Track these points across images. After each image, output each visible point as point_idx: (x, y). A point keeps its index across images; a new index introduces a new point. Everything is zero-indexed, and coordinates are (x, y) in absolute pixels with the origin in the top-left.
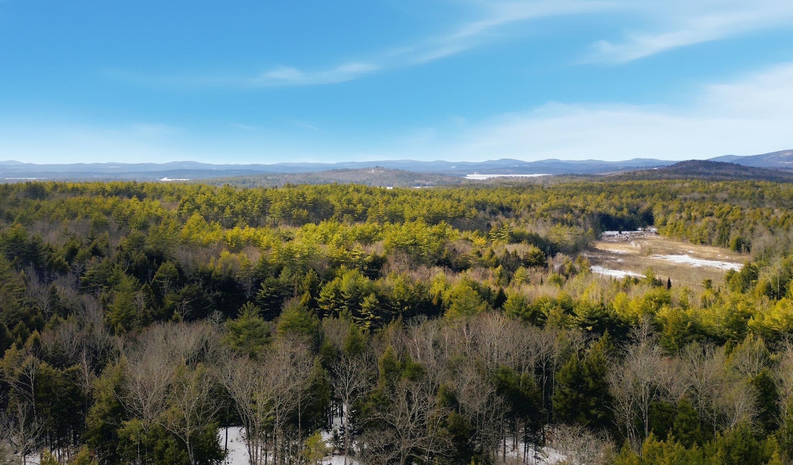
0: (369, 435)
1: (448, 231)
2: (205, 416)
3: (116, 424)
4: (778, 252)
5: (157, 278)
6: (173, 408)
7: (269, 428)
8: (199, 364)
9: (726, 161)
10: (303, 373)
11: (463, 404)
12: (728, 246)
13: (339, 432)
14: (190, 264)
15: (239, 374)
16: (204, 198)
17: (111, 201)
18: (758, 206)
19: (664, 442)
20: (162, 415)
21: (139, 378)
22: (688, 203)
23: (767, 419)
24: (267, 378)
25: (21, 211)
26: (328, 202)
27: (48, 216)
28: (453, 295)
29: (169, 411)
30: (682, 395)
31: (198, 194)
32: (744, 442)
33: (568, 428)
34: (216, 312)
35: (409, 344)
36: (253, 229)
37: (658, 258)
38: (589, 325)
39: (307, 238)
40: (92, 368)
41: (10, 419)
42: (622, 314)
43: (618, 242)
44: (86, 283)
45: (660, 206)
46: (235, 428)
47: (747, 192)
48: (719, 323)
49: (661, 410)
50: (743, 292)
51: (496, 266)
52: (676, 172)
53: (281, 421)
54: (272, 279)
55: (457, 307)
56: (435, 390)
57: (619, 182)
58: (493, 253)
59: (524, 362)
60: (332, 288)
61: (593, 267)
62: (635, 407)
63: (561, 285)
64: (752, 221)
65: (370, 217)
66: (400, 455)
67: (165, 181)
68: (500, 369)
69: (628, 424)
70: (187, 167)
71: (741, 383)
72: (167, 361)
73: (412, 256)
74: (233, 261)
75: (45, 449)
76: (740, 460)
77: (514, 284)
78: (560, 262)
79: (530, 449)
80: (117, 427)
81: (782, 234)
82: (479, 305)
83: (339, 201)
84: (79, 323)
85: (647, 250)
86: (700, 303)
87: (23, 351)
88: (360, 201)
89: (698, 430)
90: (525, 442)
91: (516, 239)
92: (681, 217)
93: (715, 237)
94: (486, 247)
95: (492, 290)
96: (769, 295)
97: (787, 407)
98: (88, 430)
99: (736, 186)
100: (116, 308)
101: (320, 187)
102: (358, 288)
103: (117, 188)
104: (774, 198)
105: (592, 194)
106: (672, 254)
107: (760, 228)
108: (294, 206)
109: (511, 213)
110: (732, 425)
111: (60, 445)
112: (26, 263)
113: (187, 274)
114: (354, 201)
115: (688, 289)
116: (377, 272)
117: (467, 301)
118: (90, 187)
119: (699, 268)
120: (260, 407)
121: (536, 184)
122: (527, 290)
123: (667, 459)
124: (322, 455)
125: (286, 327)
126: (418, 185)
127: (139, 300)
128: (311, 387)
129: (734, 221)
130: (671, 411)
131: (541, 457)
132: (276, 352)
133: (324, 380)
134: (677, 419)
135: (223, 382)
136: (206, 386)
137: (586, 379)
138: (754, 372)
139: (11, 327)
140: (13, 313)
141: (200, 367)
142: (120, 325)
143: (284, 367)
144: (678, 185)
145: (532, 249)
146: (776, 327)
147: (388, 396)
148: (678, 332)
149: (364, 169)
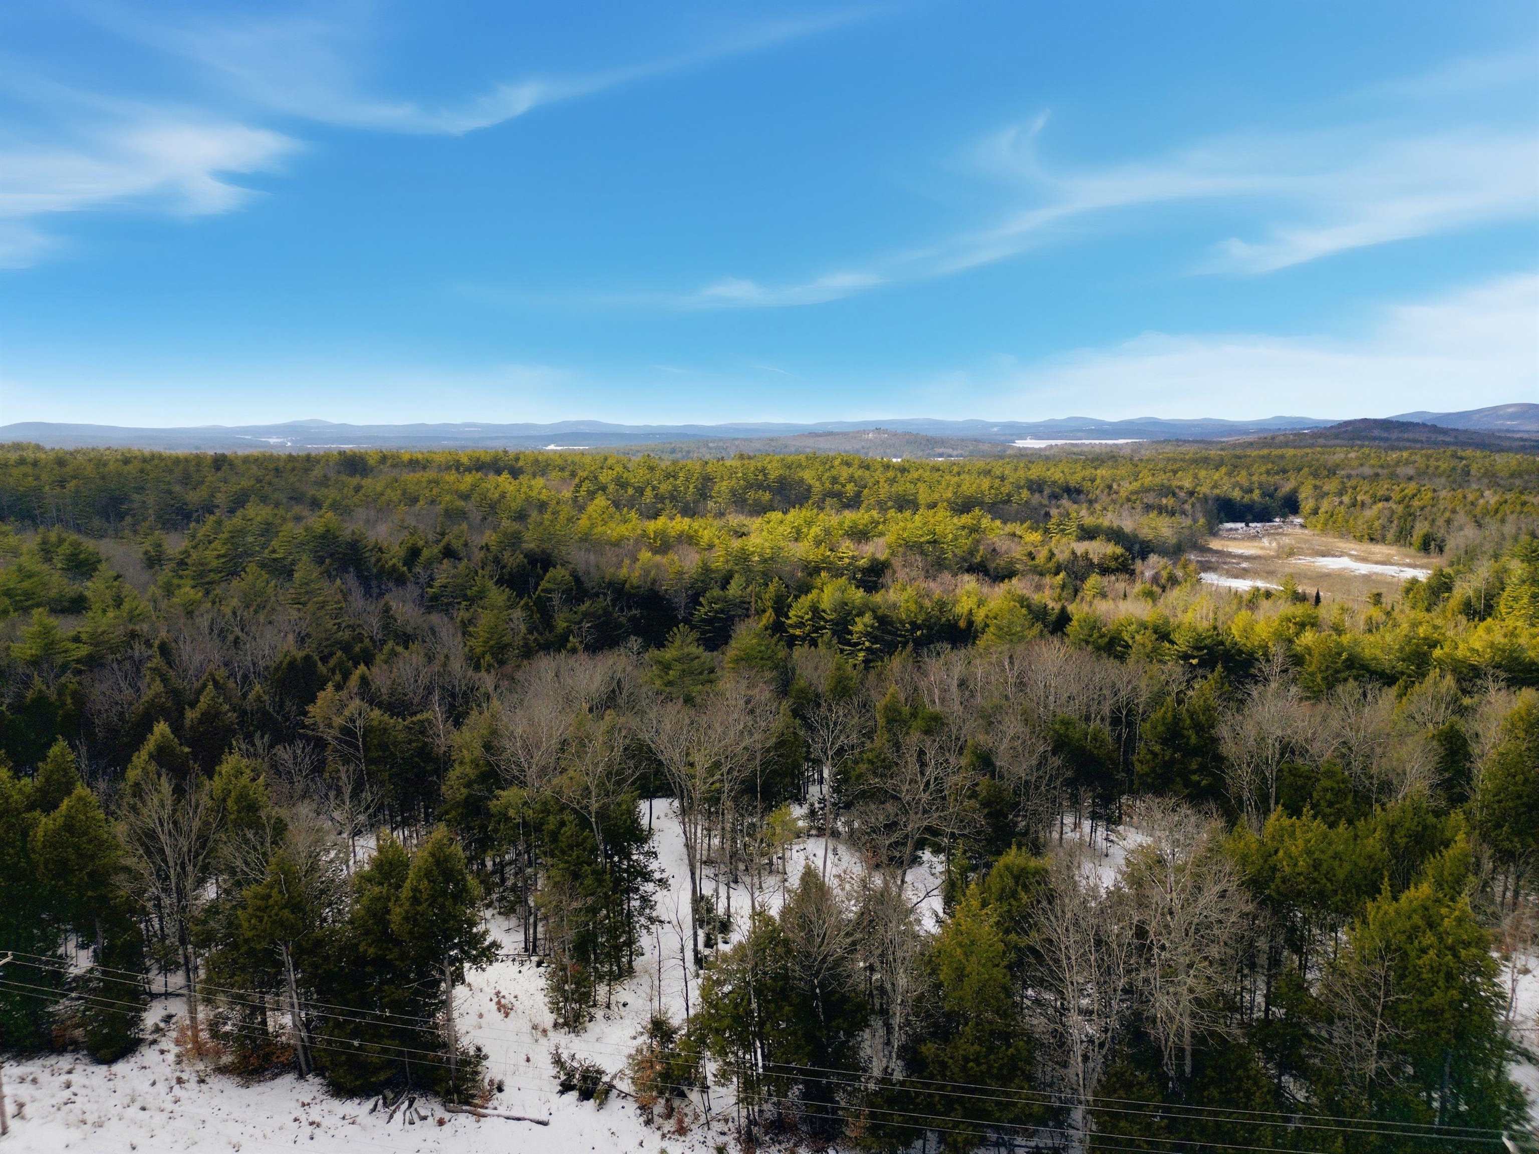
0: (862, 809)
1: (986, 522)
2: (618, 783)
3: (487, 794)
4: (1485, 553)
5: (543, 591)
6: (571, 773)
7: (714, 799)
8: (608, 712)
9: (1416, 420)
10: (764, 724)
11: (1001, 767)
12: (1411, 544)
13: (817, 805)
14: (593, 570)
15: (667, 726)
16: (612, 474)
17: (469, 479)
18: (1460, 486)
19: (1298, 818)
20: (555, 781)
21: (519, 731)
22: (1353, 482)
23: (1453, 787)
24: (710, 732)
25: (332, 494)
26: (802, 480)
27: (375, 501)
28: (991, 615)
29: (565, 776)
30: (1328, 755)
31: (602, 468)
32: (1416, 819)
33: (1157, 801)
34: (633, 638)
35: (923, 684)
36: (687, 520)
37: (1303, 562)
38: (1194, 657)
39: (770, 533)
40: (449, 717)
41: (330, 788)
42: (1244, 641)
43: (1243, 539)
44: (435, 598)
45: (1310, 487)
46: (664, 800)
47: (1443, 466)
48: (1389, 654)
49: (1295, 775)
50: (1428, 610)
51: (1057, 573)
52: (1337, 437)
53: (731, 791)
54: (716, 592)
55: (995, 632)
56: (961, 748)
57: (1249, 452)
58: (1052, 555)
59: (1094, 708)
60: (807, 604)
61: (1203, 575)
62: (1257, 771)
63: (1154, 601)
64: (1450, 508)
65: (866, 502)
66: (907, 836)
67: (555, 452)
68: (1058, 719)
69: (1246, 795)
70: (587, 430)
71: (1416, 738)
72: (560, 707)
73: (929, 558)
74: (658, 566)
75: (382, 828)
76: (1407, 843)
77: (1082, 599)
78: (1153, 568)
79: (1099, 829)
80: (488, 798)
81: (1494, 527)
82: (1030, 628)
83: (820, 479)
84: (426, 655)
85: (1287, 549)
86: (1362, 626)
87: (344, 694)
88: (851, 479)
89: (1348, 802)
90: (1092, 820)
91: (1088, 534)
92: (1341, 503)
93: (1392, 531)
94: (1043, 546)
95: (1050, 607)
96: (1467, 615)
97: (1483, 771)
98: (445, 802)
99: (1428, 457)
100: (482, 633)
101: (790, 459)
102: (846, 604)
103: (478, 459)
104: (1485, 475)
105: (1206, 469)
106: (1324, 556)
107: (1461, 518)
108: (750, 486)
109: (1082, 497)
110: (1400, 796)
111: (405, 823)
112: (343, 569)
113: (588, 584)
114: (842, 480)
115: (1346, 606)
116: (875, 582)
117: (1011, 623)
118: (438, 458)
119: (1364, 576)
120: (700, 770)
121: (1121, 454)
122: (1103, 607)
123: (1300, 842)
124: (791, 836)
125: (737, 660)
126: (941, 455)
127: (516, 622)
128: (776, 744)
129: (1422, 509)
130: (1311, 777)
131: (1115, 839)
132: (723, 694)
133: (795, 733)
134: (1318, 788)
135: (645, 736)
136: (620, 743)
137: (1186, 732)
138: (1438, 723)
139: (324, 659)
140: (327, 639)
141: (610, 716)
142: (488, 657)
143: (736, 716)
144: (1339, 456)
145: (1111, 549)
146: (1474, 660)
147: (890, 755)
148: (1327, 667)
149: (858, 432)
